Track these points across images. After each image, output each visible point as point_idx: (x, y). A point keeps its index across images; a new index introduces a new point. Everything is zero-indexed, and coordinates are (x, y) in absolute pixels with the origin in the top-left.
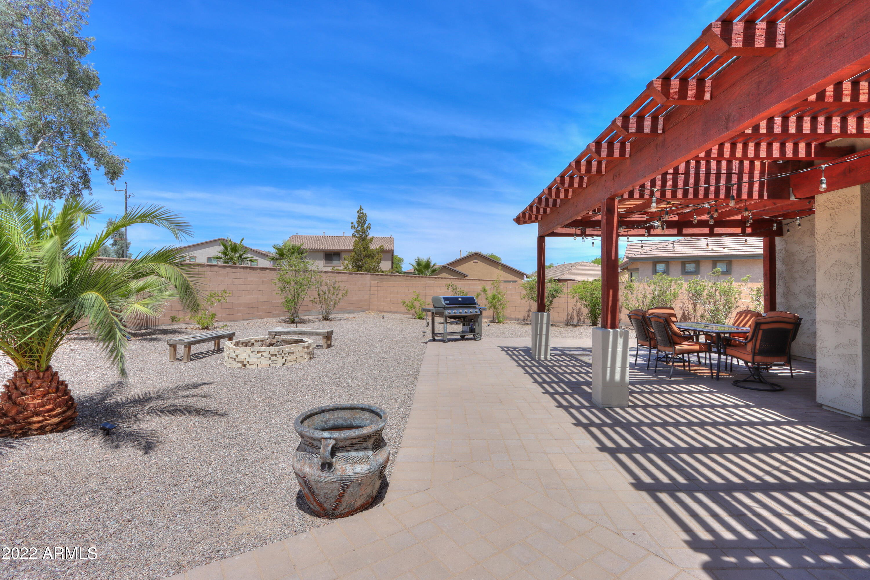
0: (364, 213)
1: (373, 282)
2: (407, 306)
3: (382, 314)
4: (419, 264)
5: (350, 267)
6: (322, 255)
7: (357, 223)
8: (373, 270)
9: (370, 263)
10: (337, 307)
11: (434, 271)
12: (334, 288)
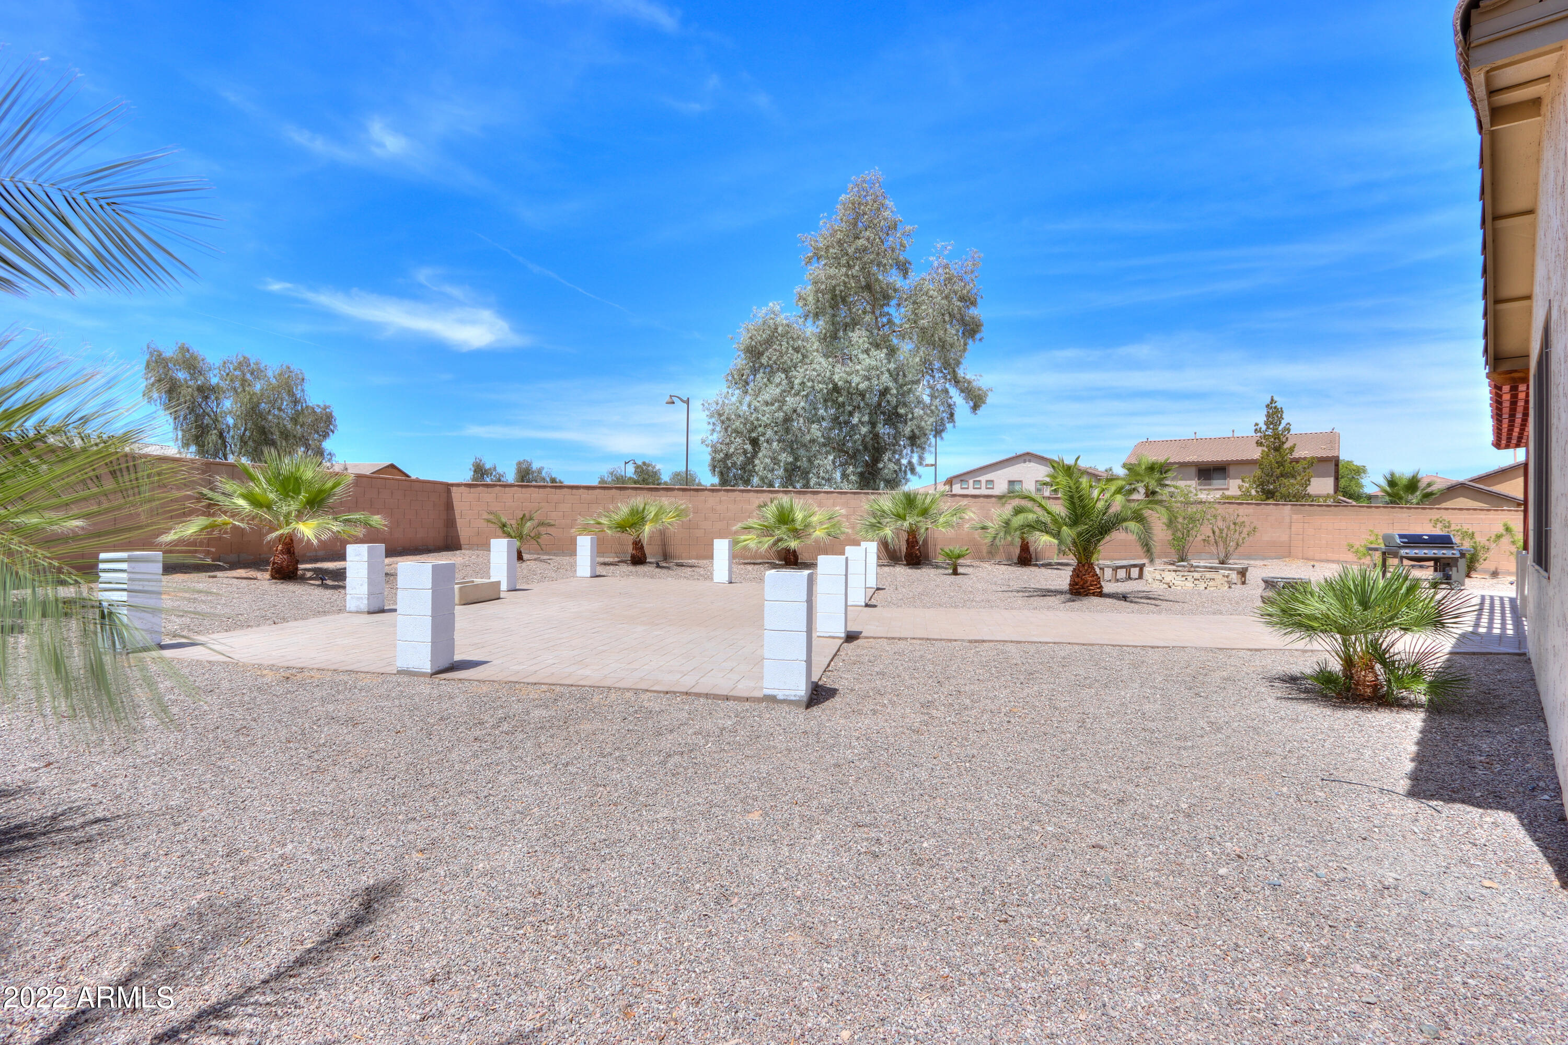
0: (1279, 407)
1: (1295, 517)
2: (1357, 552)
3: (1312, 563)
4: (1392, 483)
5: (1253, 492)
6: (1193, 471)
7: (1266, 424)
8: (1294, 496)
9: (1291, 485)
10: (1240, 549)
11: (1427, 496)
12: (1235, 524)
